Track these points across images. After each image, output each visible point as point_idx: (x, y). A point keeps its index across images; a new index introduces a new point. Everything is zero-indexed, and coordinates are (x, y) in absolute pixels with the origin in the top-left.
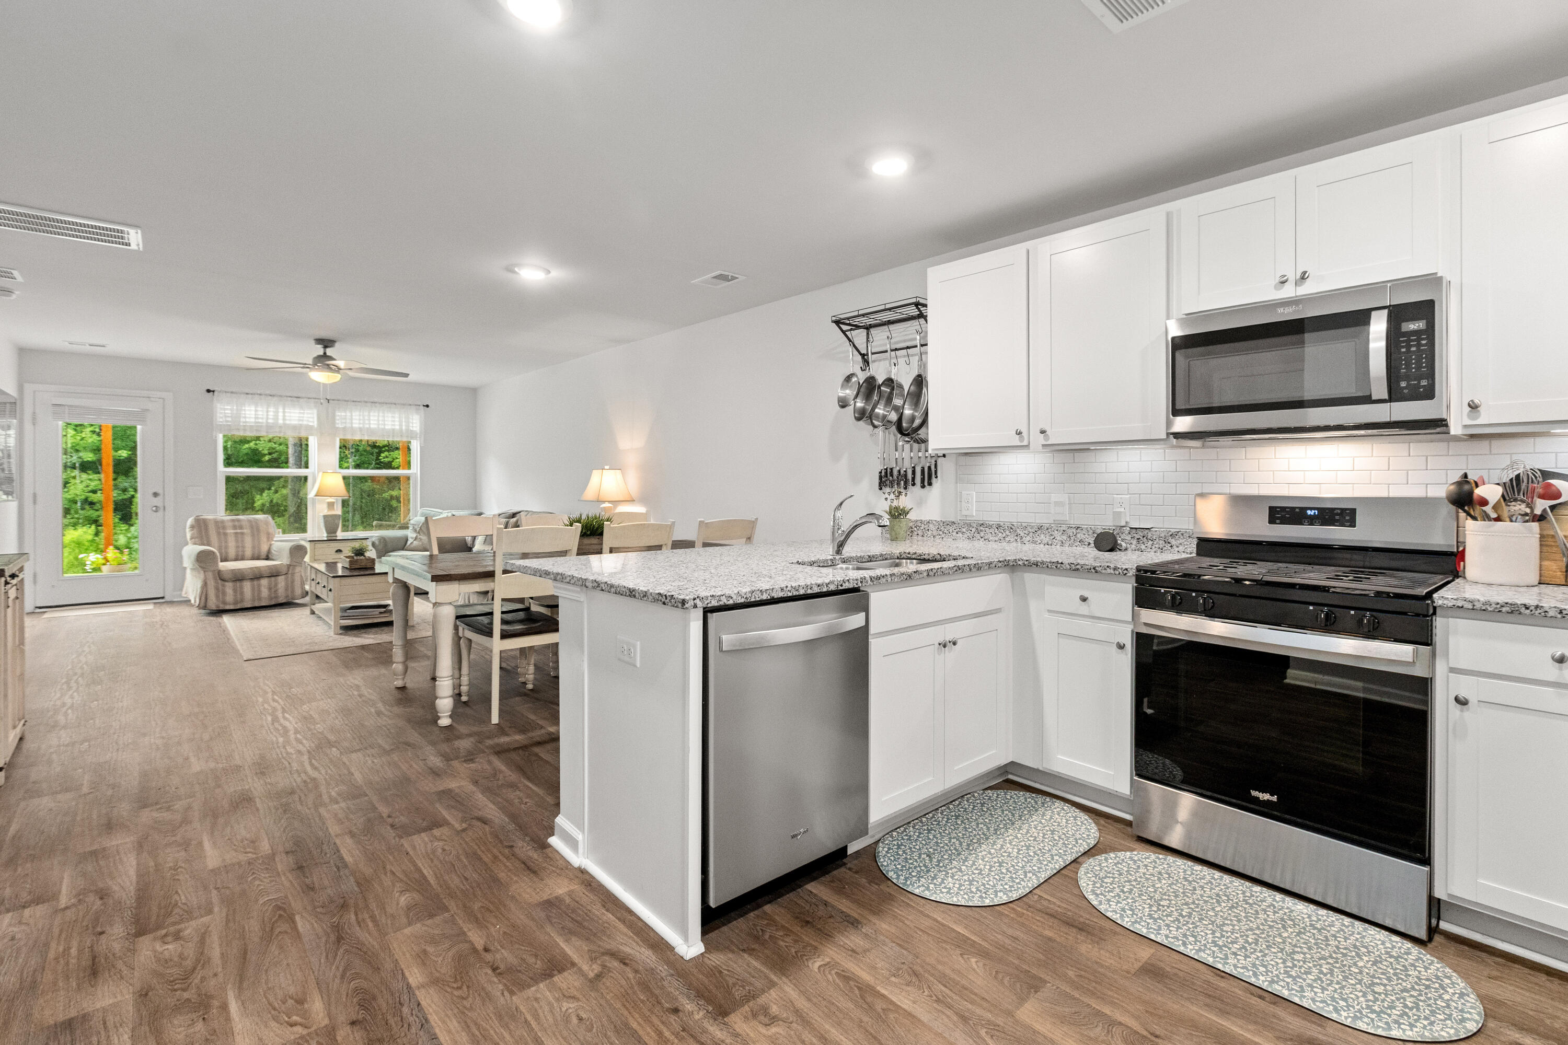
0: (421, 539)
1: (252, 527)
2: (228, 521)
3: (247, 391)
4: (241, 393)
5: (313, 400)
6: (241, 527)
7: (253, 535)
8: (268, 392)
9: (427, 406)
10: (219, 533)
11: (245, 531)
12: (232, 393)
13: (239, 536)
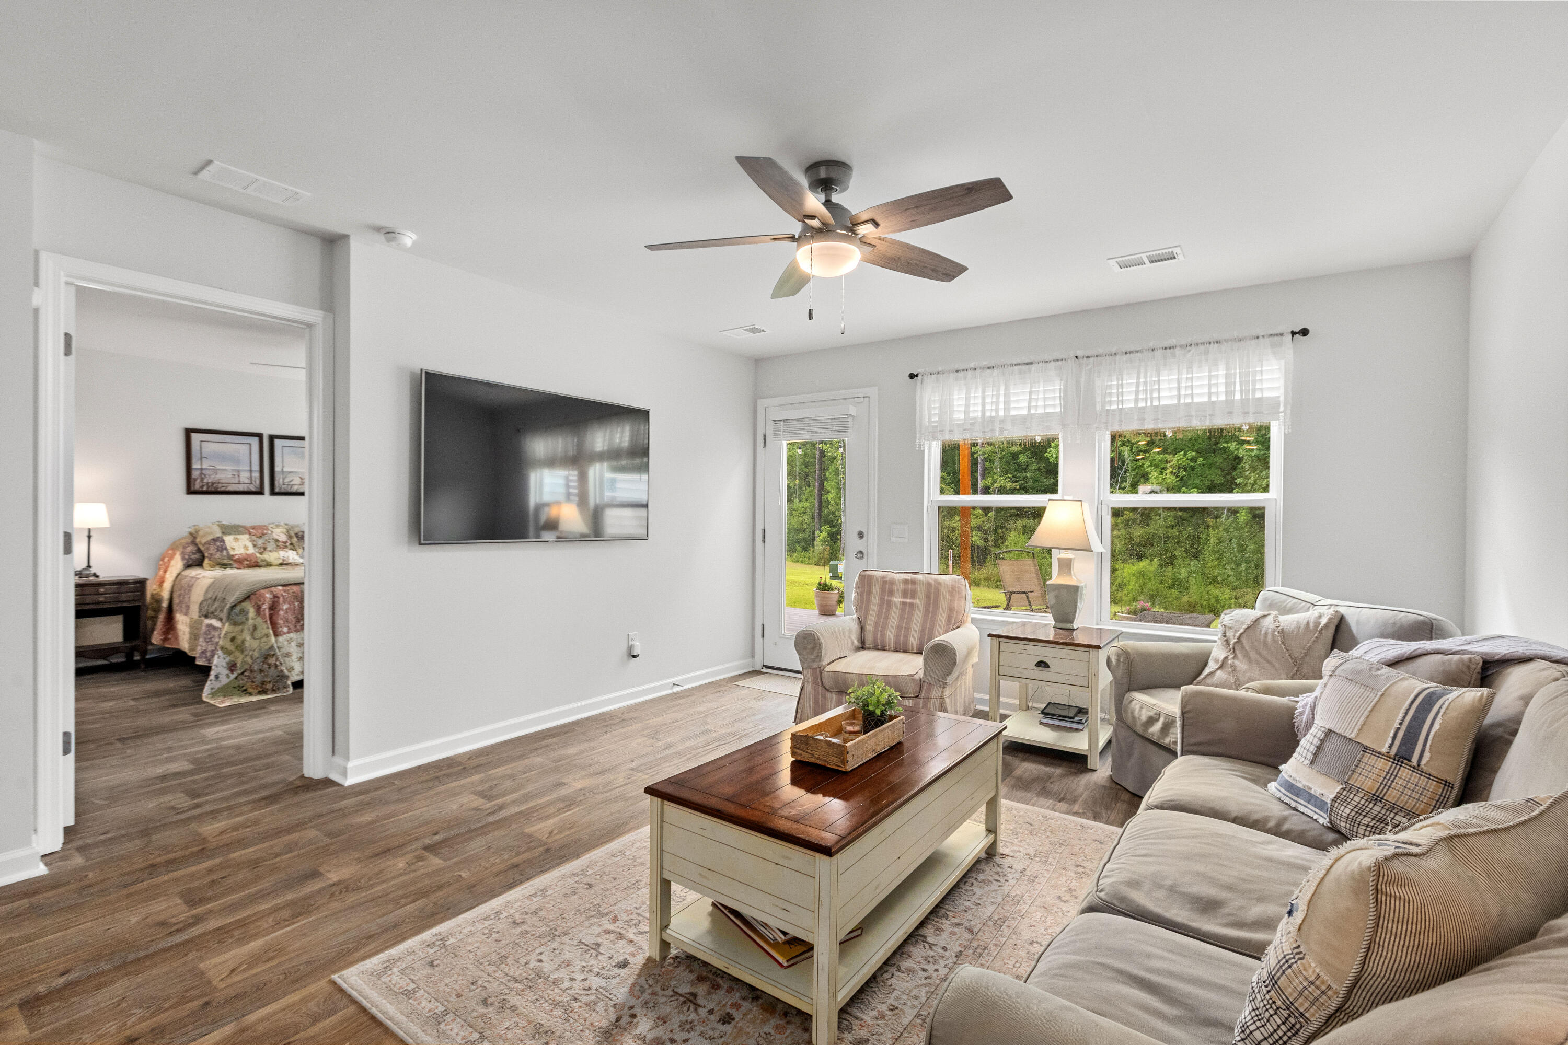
0: (1234, 669)
1: (928, 597)
2: (900, 581)
3: (957, 367)
4: (949, 372)
5: (1052, 363)
6: (913, 595)
7: (927, 610)
8: (984, 363)
9: (1304, 332)
10: (882, 601)
11: (917, 601)
12: (938, 373)
13: (907, 608)
